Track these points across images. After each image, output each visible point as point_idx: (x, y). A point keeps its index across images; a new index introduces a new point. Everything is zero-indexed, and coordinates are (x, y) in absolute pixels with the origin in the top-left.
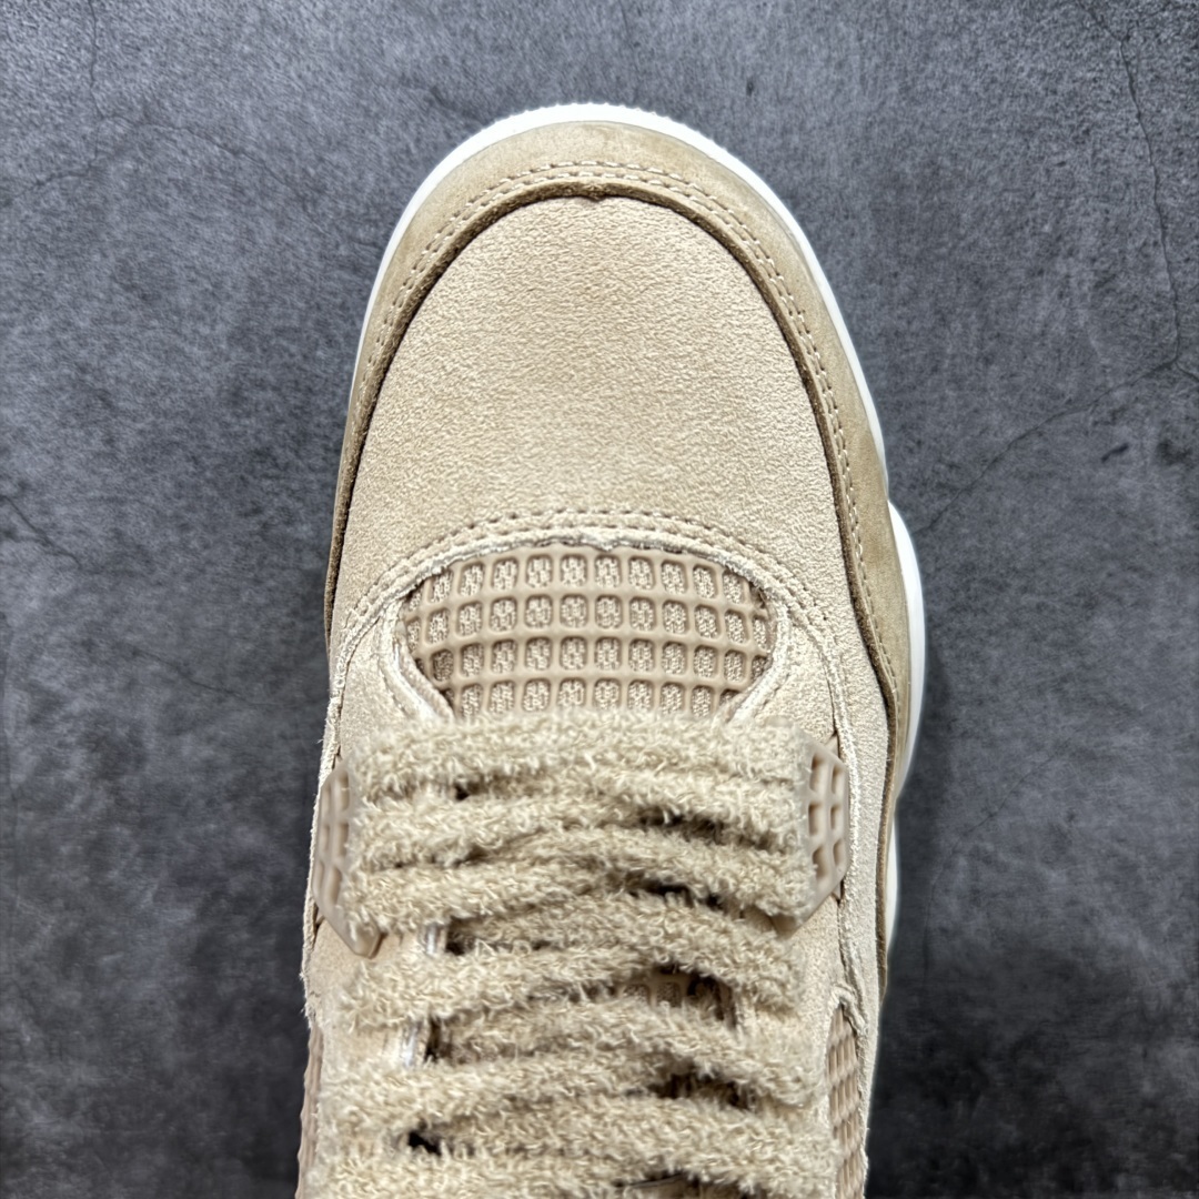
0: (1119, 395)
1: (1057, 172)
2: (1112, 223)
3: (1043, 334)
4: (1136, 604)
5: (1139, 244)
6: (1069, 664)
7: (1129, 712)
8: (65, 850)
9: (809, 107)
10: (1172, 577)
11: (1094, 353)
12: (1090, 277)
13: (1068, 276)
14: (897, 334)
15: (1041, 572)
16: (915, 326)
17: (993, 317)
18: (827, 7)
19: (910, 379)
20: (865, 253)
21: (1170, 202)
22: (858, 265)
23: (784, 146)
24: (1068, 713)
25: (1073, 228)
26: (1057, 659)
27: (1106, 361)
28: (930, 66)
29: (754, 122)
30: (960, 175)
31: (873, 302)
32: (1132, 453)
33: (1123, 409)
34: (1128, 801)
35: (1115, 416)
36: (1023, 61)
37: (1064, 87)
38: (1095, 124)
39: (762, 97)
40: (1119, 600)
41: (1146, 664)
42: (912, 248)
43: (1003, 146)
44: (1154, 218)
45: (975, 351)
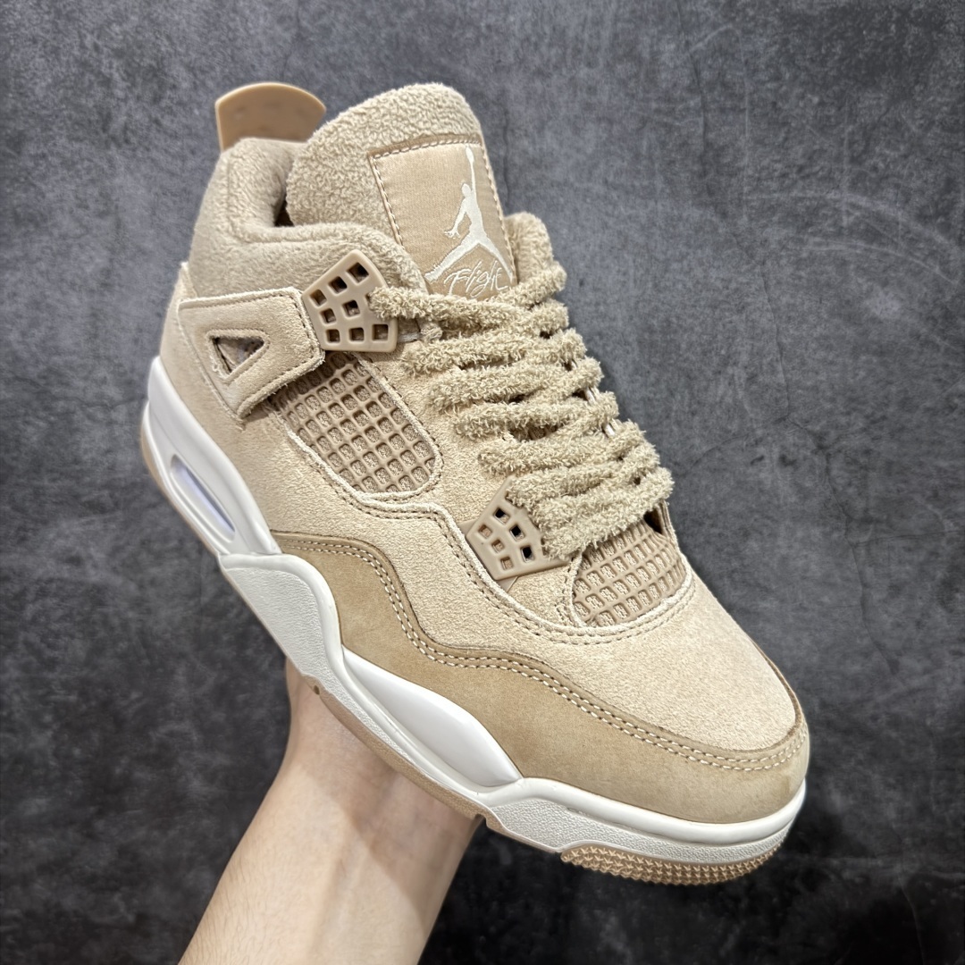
0: (759, 433)
1: (729, 326)
2: (755, 351)
3: (721, 402)
4: (770, 535)
5: (769, 359)
6: (735, 564)
7: (767, 590)
8: (225, 638)
9: (609, 293)
10: (788, 522)
11: (746, 411)
12: (744, 376)
13: (733, 375)
14: (649, 399)
15: (720, 517)
16: (658, 396)
17: (696, 393)
18: (619, 247)
19: (655, 421)
20: (634, 362)
21: (784, 341)
22: (631, 367)
23: (597, 311)
24: (736, 589)
25: (735, 353)
26: (729, 562)
27: (752, 415)
28: (667, 275)
29: (583, 299)
30: (681, 326)
31: (638, 385)
32: (767, 461)
33: (761, 439)
34: (768, 636)
35: (757, 442)
36: (713, 273)
37: (733, 285)
38: (748, 304)
39: (587, 288)
40: (761, 533)
41: (775, 566)
42: (657, 360)
43: (702, 313)
44: (776, 349)
45: (687, 409)
